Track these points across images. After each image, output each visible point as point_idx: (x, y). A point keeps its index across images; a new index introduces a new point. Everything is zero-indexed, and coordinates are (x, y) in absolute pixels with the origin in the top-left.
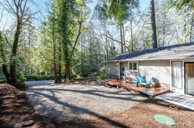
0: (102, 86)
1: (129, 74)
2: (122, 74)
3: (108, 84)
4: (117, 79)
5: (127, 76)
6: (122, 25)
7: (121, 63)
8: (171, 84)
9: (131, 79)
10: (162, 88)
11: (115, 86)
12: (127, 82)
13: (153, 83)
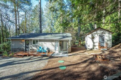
2: (26, 48)
3: (19, 56)
4: (23, 51)
6: (18, 12)
7: (26, 40)
9: (33, 50)
10: (51, 52)
12: (31, 52)
13: (47, 50)
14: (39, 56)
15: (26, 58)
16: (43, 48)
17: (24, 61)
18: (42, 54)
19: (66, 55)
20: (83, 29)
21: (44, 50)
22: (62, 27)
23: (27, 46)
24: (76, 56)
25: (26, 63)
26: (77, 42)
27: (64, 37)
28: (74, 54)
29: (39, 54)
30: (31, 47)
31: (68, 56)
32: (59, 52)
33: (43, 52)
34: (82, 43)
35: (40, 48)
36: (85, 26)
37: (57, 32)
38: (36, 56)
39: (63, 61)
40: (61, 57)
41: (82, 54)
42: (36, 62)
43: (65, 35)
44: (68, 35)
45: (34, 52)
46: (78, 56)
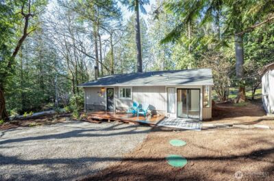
0: (85, 123)
1: (118, 103)
2: (109, 104)
3: (93, 119)
4: (103, 110)
5: (117, 106)
6: (99, 36)
7: (108, 89)
8: (166, 109)
9: (122, 109)
10: (158, 115)
11: (105, 120)
12: (117, 113)
13: (149, 111)
14: (131, 124)
15: (104, 125)
16: (140, 106)
17: (99, 132)
18: (137, 119)
19: (195, 125)
20: (255, 55)
21: (141, 110)
22: (190, 56)
23: (109, 100)
24: (226, 132)
25: (100, 137)
26: (233, 93)
27: (192, 79)
28: (220, 127)
29: (132, 119)
30: (118, 102)
31: (202, 129)
32: (178, 117)
33: (141, 115)
34: (249, 94)
35: (135, 105)
36: (263, 43)
37: (179, 67)
38: (125, 123)
39: (182, 143)
40: (181, 130)
41: (247, 127)
42: (120, 136)
43: (195, 73)
44: (203, 74)
45: (123, 114)
46: (233, 132)
